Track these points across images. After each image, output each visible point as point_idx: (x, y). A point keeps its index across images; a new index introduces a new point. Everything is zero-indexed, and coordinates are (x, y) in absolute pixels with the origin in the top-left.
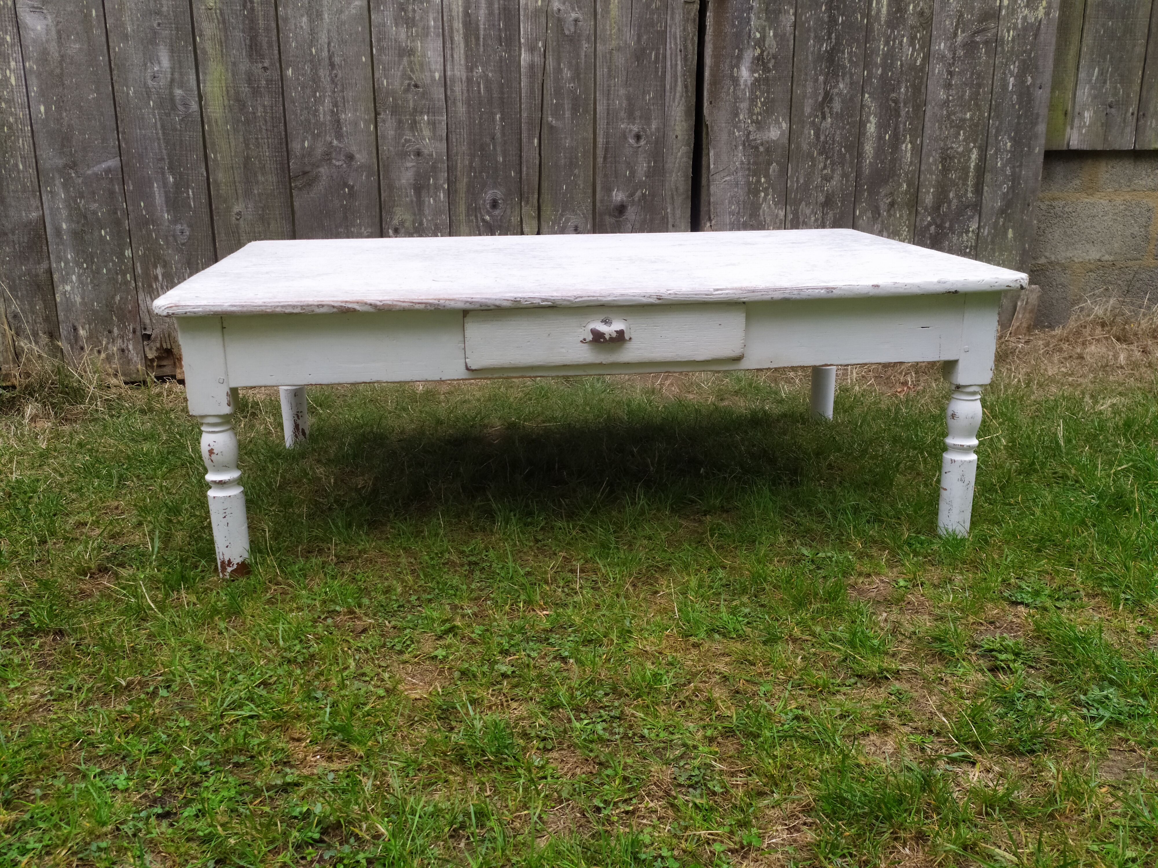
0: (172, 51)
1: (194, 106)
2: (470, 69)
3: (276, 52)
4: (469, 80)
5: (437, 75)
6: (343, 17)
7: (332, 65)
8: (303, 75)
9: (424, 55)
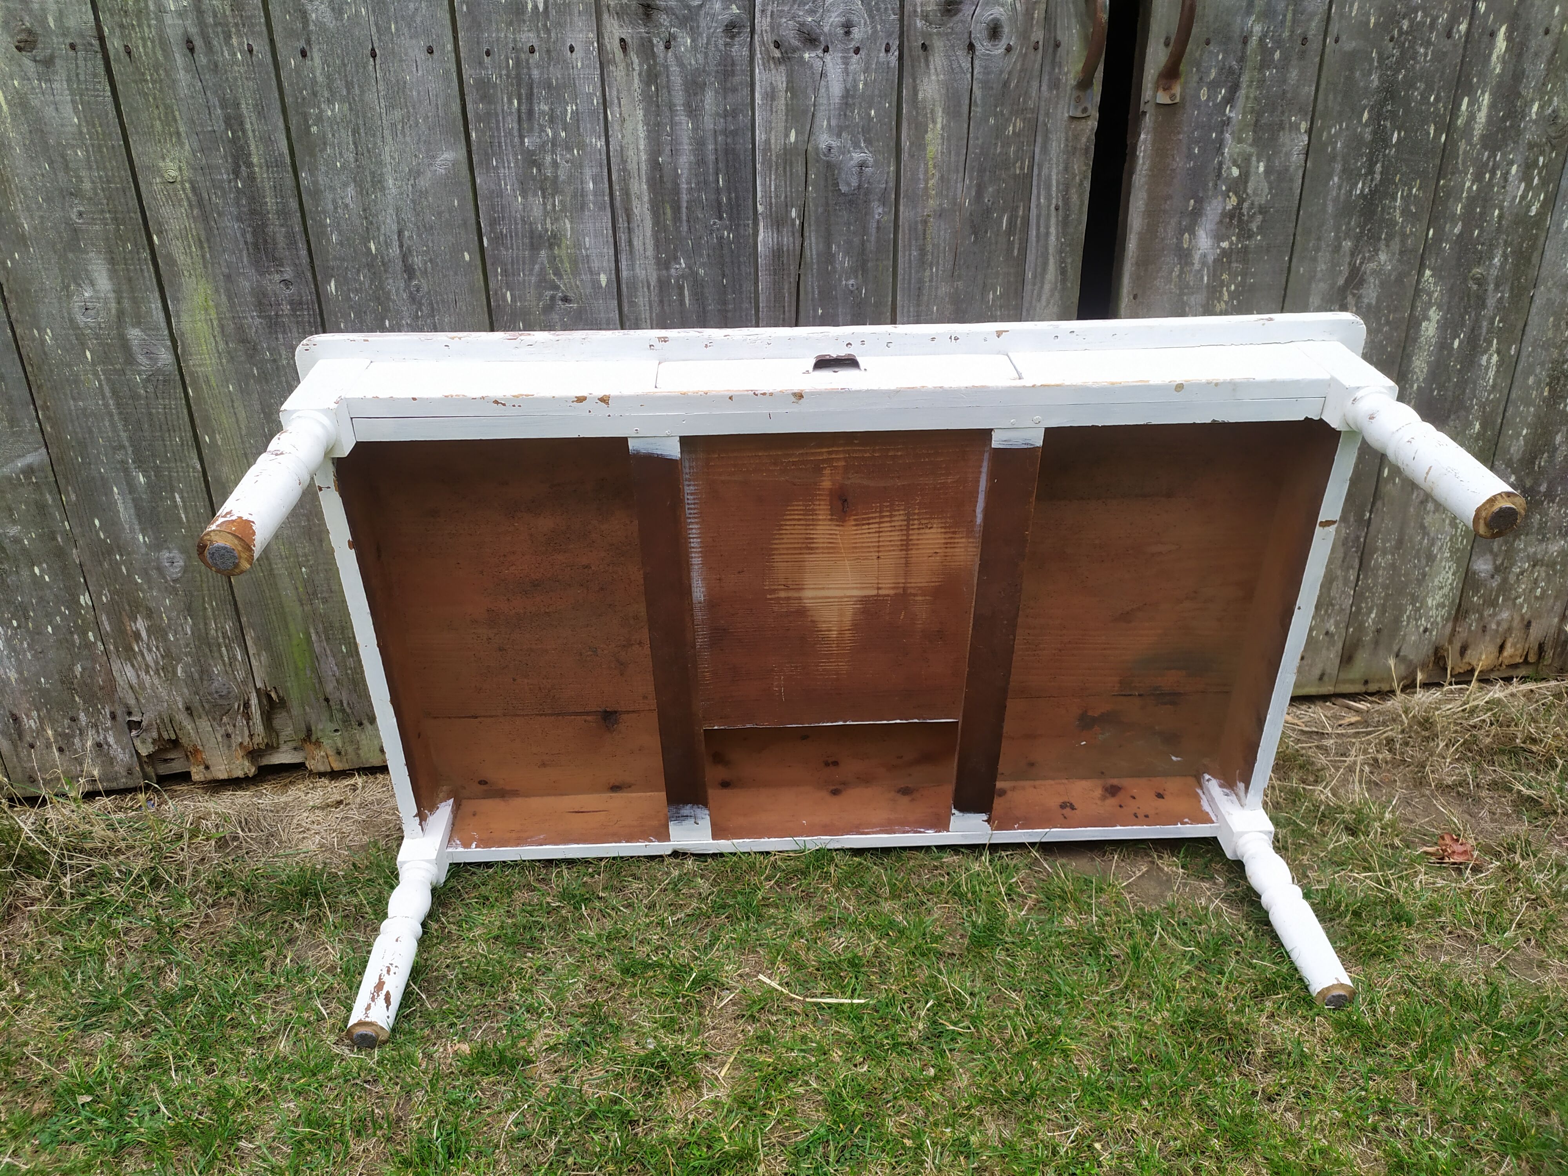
0: (112, 261)
1: (165, 357)
2: (663, 264)
3: (304, 253)
4: (663, 284)
5: (603, 279)
6: (424, 182)
7: (409, 271)
8: (357, 291)
9: (578, 245)
